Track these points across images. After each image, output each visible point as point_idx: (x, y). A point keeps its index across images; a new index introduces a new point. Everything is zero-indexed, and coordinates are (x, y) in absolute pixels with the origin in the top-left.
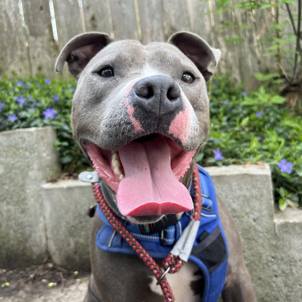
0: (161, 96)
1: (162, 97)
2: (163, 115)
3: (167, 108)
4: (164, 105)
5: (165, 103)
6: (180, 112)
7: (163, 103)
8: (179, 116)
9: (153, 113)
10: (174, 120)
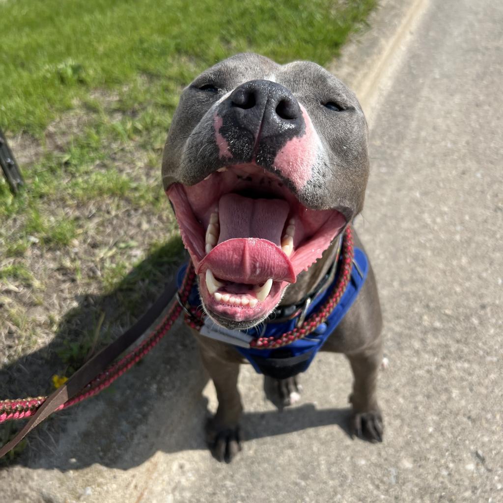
0: (266, 108)
1: (267, 110)
2: (266, 137)
3: (273, 129)
4: (269, 123)
5: (270, 119)
6: (295, 139)
7: (268, 119)
8: (292, 145)
9: (250, 131)
10: (283, 148)
